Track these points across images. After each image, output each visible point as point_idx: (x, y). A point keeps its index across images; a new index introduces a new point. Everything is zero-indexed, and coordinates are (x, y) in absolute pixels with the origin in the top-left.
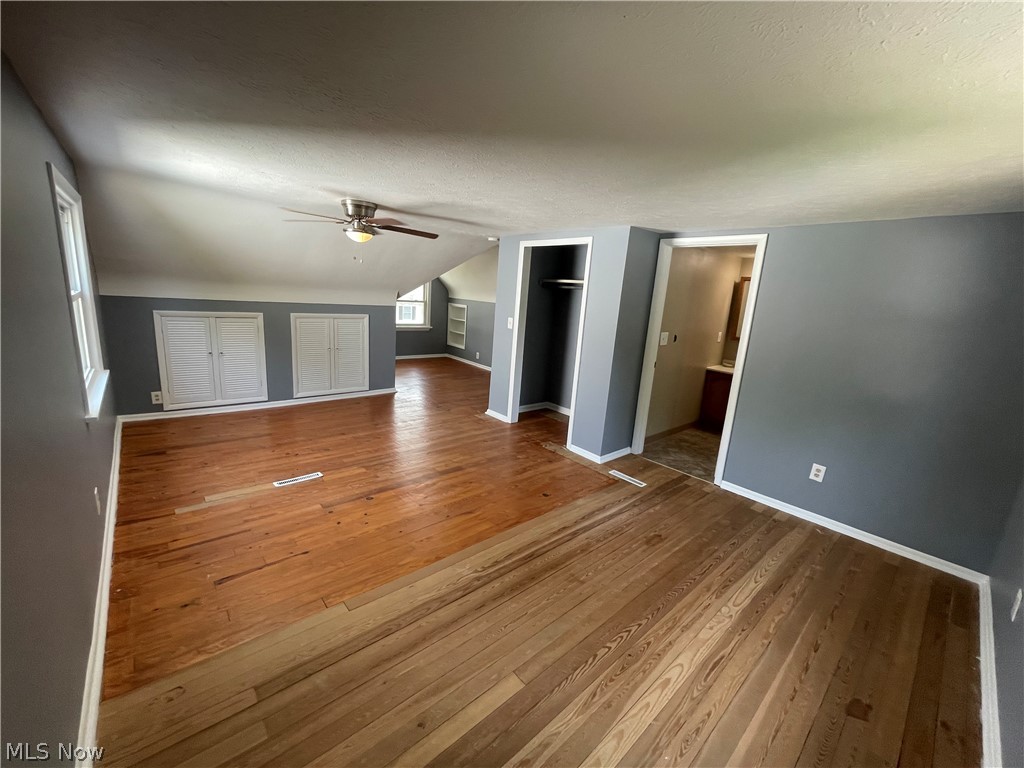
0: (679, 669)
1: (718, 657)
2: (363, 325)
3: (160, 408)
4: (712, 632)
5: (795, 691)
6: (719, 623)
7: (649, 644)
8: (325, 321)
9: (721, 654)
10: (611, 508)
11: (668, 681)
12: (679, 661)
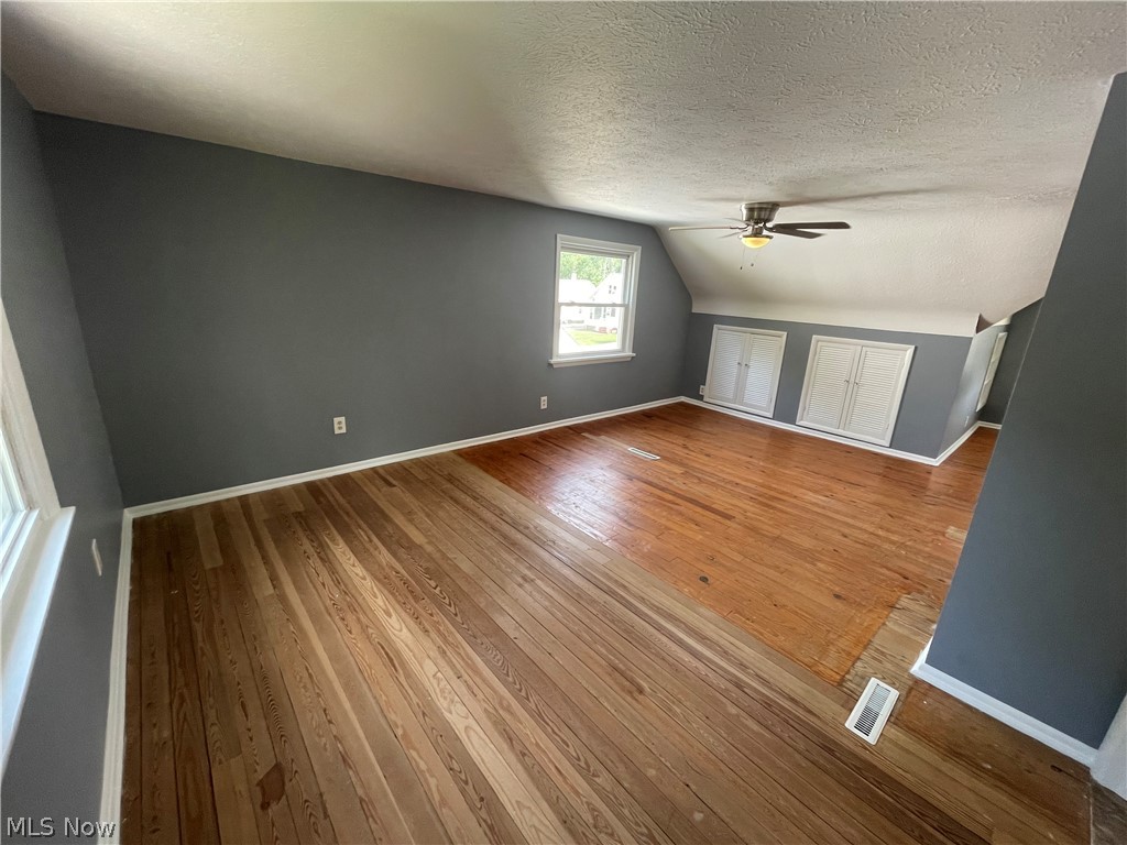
0: (398, 627)
1: (397, 665)
2: (903, 359)
3: (701, 398)
4: (430, 676)
5: (330, 722)
6: (442, 691)
7: (431, 615)
8: (852, 347)
9: (401, 671)
10: (710, 647)
11: (390, 616)
12: (405, 630)
